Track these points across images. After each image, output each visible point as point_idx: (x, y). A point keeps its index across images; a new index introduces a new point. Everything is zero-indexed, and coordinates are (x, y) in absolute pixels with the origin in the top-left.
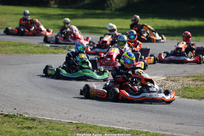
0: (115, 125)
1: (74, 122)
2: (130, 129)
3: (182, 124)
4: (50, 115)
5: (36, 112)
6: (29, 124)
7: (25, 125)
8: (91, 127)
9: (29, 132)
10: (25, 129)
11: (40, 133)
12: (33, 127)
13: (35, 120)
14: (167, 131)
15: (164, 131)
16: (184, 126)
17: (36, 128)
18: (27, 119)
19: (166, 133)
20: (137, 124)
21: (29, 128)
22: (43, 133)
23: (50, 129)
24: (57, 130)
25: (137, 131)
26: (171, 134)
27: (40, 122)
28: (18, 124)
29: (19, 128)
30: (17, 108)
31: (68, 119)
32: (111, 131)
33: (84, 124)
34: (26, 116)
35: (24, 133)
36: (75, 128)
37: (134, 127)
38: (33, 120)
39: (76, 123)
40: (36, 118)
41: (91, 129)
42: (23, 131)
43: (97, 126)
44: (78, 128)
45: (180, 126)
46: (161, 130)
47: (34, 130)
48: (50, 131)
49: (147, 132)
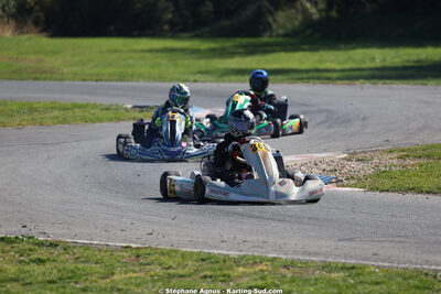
0: (215, 247)
1: (134, 246)
2: (243, 253)
3: (351, 240)
4: (89, 234)
5: (64, 231)
6: (42, 253)
7: (33, 257)
8: (163, 254)
9: (37, 269)
10: (32, 264)
11: (59, 271)
12: (48, 259)
13: (56, 245)
14: (316, 254)
15: (309, 254)
16: (354, 244)
17: (54, 260)
18: (41, 244)
19: (314, 258)
20: (260, 244)
21: (40, 261)
22: (65, 269)
23: (83, 262)
24: (96, 263)
25: (255, 258)
26: (323, 259)
27: (65, 249)
28: (21, 256)
29: (21, 262)
30: (28, 224)
31: (124, 241)
32: (203, 260)
33: (152, 249)
34: (41, 239)
35: (29, 271)
36: (133, 257)
37: (253, 249)
38: (54, 245)
39: (137, 248)
40: (60, 242)
41: (162, 258)
42: (27, 268)
43: (176, 251)
44: (138, 256)
45: (345, 243)
46: (304, 253)
47: (48, 265)
48: (80, 266)
49: (274, 258)
